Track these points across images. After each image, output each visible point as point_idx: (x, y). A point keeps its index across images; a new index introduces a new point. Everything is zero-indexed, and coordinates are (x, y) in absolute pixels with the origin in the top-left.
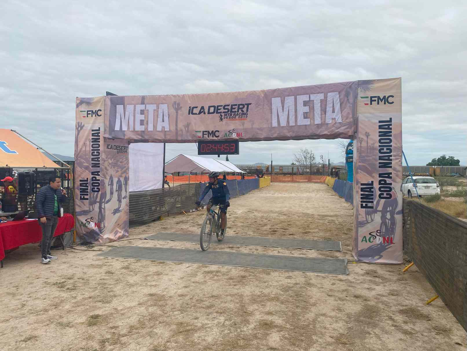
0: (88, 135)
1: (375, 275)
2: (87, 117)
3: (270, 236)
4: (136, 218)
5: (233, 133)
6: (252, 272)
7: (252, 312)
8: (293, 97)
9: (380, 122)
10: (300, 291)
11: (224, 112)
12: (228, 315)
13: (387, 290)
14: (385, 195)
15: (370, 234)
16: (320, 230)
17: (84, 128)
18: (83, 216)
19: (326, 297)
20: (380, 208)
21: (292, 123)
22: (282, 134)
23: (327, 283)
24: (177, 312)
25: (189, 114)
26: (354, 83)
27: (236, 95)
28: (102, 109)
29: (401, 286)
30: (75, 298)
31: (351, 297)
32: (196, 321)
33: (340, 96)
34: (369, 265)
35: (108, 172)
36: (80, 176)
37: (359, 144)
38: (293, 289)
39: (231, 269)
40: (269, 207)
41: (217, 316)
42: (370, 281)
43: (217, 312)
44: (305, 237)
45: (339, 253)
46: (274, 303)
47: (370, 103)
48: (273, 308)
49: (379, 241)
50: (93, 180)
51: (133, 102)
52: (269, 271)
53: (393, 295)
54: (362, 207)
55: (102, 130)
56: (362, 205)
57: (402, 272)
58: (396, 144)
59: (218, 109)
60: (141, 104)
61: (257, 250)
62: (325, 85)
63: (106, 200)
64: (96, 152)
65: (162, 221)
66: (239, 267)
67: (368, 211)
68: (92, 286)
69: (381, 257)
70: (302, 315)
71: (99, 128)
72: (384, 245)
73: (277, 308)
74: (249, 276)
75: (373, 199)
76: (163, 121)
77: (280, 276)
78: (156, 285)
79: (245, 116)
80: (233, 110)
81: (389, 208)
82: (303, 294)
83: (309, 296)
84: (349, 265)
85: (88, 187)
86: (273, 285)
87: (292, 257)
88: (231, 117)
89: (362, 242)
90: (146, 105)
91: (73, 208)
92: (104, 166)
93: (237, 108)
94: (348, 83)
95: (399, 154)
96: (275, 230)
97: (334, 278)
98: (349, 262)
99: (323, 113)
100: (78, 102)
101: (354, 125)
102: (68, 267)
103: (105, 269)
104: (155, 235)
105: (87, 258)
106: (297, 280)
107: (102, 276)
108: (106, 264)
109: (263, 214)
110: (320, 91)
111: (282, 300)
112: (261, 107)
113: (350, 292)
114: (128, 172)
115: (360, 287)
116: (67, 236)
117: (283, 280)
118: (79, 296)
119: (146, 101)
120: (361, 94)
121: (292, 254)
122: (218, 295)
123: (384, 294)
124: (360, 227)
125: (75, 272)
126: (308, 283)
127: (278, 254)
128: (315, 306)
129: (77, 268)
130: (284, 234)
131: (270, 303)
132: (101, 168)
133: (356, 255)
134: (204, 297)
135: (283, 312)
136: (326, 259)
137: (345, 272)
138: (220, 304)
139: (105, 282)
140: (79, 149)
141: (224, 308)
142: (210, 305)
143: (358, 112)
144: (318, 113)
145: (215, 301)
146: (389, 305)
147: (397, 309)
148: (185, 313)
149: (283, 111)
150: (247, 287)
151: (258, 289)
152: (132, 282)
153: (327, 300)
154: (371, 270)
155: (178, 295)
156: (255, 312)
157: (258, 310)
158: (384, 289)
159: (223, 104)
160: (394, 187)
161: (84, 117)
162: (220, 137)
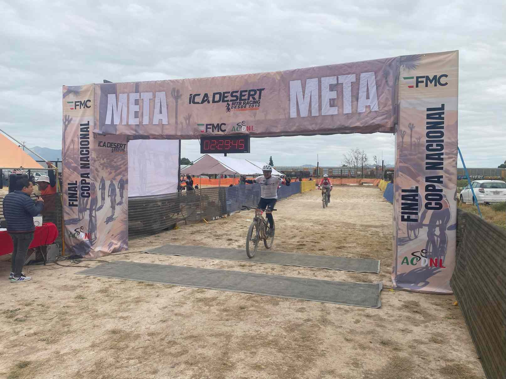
0: (76, 131)
1: (415, 310)
2: (75, 109)
3: (295, 251)
4: (144, 226)
5: (243, 127)
6: (257, 301)
7: (235, 363)
8: (317, 79)
9: (429, 110)
10: (310, 332)
11: (231, 101)
12: (200, 369)
13: (429, 333)
14: (433, 205)
15: (413, 254)
16: (359, 244)
17: (72, 122)
18: (72, 225)
19: (343, 342)
20: (427, 221)
21: (315, 113)
22: (302, 127)
23: (349, 320)
24: (133, 361)
25: (190, 103)
26: (395, 59)
27: (246, 78)
28: (92, 99)
29: (449, 328)
31: (377, 343)
32: (154, 376)
33: (376, 78)
34: (411, 295)
35: (99, 173)
36: (67, 178)
37: (401, 139)
38: (300, 328)
39: (231, 296)
40: (306, 214)
41: (185, 369)
42: (408, 318)
43: (186, 363)
44: (338, 253)
45: (375, 276)
46: (269, 350)
47: (415, 85)
48: (264, 358)
49: (424, 264)
50: (82, 183)
52: (279, 299)
53: (435, 342)
54: (403, 219)
55: (91, 124)
56: (403, 217)
57: (453, 306)
58: (449, 138)
59: (224, 97)
60: (136, 93)
61: (273, 269)
62: (357, 62)
63: (97, 207)
64: (85, 150)
65: (176, 230)
66: (244, 294)
67: (410, 224)
68: (48, 317)
69: (427, 284)
70: (301, 371)
71: (88, 122)
72: (431, 268)
73: (271, 359)
74: (250, 307)
75: (417, 210)
76: (161, 113)
77: (290, 308)
78: (127, 317)
79: (257, 104)
80: (243, 98)
81: (438, 221)
82: (313, 336)
83: (320, 340)
84: (384, 293)
85: (76, 191)
86: (278, 320)
87: (313, 280)
88: (240, 106)
89: (402, 264)
90: (140, 94)
91: (60, 215)
92: (93, 166)
93: (247, 95)
94: (387, 59)
95: (454, 152)
96: (304, 243)
97: (360, 312)
98: (385, 289)
99: (354, 99)
100: (66, 91)
101: (394, 114)
102: (36, 289)
103: (78, 292)
104: (160, 248)
105: (66, 277)
106: (311, 314)
107: (68, 302)
108: (83, 285)
109: (295, 223)
110: (351, 71)
111: (281, 345)
112: (276, 93)
113: (377, 335)
114: (127, 174)
115: (392, 327)
116: (52, 249)
117: (292, 314)
118: (24, 331)
119: (141, 89)
120: (404, 73)
121: (315, 276)
122: (200, 334)
123: (423, 339)
124: (400, 245)
125: (39, 296)
126: (323, 319)
127: (296, 276)
128: (323, 357)
129: (46, 291)
130: (312, 249)
131: (263, 349)
132: (91, 169)
133: (395, 279)
134: (180, 337)
135: (276, 365)
136: (356, 283)
137: (376, 303)
138: (196, 349)
139: (67, 311)
140: (66, 147)
141: (199, 357)
142: (182, 350)
143: (399, 98)
144: (348, 99)
145: (192, 344)
146: (428, 358)
147: (438, 366)
148: (144, 363)
149: (304, 98)
150: (242, 323)
151: (255, 327)
152: (100, 311)
153: (343, 346)
154: (412, 301)
155: (148, 334)
156: (238, 364)
157: (243, 360)
158: (424, 332)
159: (231, 91)
160: (445, 194)
161: (73, 109)
162: (226, 131)
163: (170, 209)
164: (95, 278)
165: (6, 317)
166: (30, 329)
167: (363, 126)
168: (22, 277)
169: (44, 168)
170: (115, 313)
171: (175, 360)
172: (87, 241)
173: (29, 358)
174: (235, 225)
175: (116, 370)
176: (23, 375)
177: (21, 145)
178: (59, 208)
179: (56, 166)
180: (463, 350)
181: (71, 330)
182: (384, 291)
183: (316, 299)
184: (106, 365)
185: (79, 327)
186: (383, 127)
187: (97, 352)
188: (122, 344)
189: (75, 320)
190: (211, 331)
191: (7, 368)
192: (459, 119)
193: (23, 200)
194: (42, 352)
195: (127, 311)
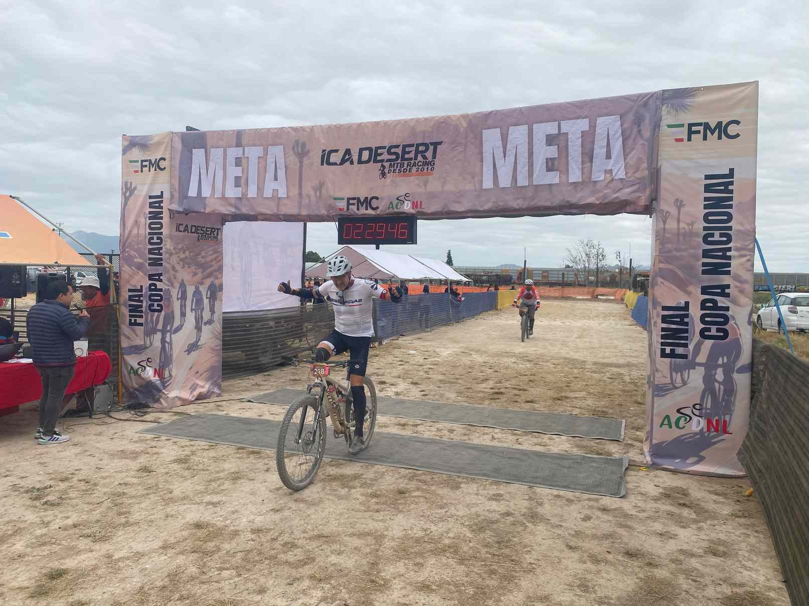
0: (142, 207)
1: (682, 502)
2: (142, 171)
3: (487, 402)
4: (247, 359)
5: (406, 202)
6: (425, 482)
7: (389, 580)
8: (526, 127)
9: (708, 177)
10: (510, 533)
11: (388, 160)
12: (334, 587)
13: (704, 540)
14: (713, 332)
15: (678, 411)
16: (590, 393)
17: (136, 192)
18: (133, 355)
19: (563, 551)
20: (702, 358)
21: (522, 181)
22: (501, 204)
23: (573, 516)
24: (228, 572)
25: (322, 164)
26: (652, 94)
27: (411, 124)
28: (167, 157)
29: (737, 533)
30: (46, 524)
31: (619, 553)
32: (260, 597)
33: (622, 125)
34: (675, 476)
35: (177, 274)
36: (128, 281)
37: (662, 224)
38: (495, 526)
39: (383, 473)
41: (309, 588)
42: (671, 514)
43: (312, 577)
44: (556, 407)
45: (615, 445)
46: (444, 560)
47: (687, 137)
48: (436, 574)
49: (697, 427)
50: (150, 290)
51: (221, 143)
52: (460, 480)
53: (715, 554)
54: (664, 355)
55: (166, 195)
56: (663, 351)
57: (744, 496)
58: (741, 224)
59: (377, 155)
60: (237, 147)
61: (451, 431)
62: (592, 100)
63: (174, 327)
64: (155, 237)
66: (402, 469)
67: (675, 363)
68: (95, 500)
69: (701, 459)
70: (496, 595)
71: (162, 192)
72: (708, 435)
73: (447, 575)
74: (414, 491)
75: (687, 340)
76: (276, 179)
77: (477, 494)
78: (219, 503)
79: (430, 167)
80: (407, 156)
81: (721, 359)
82: (515, 539)
83: (525, 546)
84: (631, 473)
85: (141, 301)
86: (458, 513)
87: (518, 450)
88: (402, 170)
89: (661, 427)
90: (244, 148)
91: (115, 340)
92: (168, 263)
93: (414, 152)
94: (640, 95)
95: (748, 245)
96: (502, 390)
97: (592, 503)
98: (632, 467)
99: (587, 159)
100: (127, 143)
101: (651, 184)
102: (76, 455)
103: (142, 461)
104: (270, 394)
105: (123, 437)
106: (512, 504)
107: (127, 476)
108: (149, 450)
109: (487, 358)
110: (581, 114)
111: (464, 552)
112: (460, 149)
113: (619, 540)
114: (220, 276)
115: (644, 528)
116: (102, 393)
117: (480, 503)
118: (58, 521)
119: (244, 141)
120: (667, 118)
121: (519, 444)
122: (333, 533)
123: (695, 550)
124: (658, 396)
125: (80, 467)
126: (532, 513)
127: (489, 443)
128: (532, 574)
129: (92, 458)
130: (515, 400)
131: (434, 559)
132: (165, 268)
133: (649, 451)
134: (302, 537)
135: (456, 586)
136: (586, 457)
137: (618, 489)
138: (327, 557)
139: (125, 491)
140: (127, 232)
141: (332, 568)
142: (305, 557)
143: (659, 158)
144: (576, 159)
145: (321, 548)
146: (702, 580)
147: (718, 593)
148: (246, 576)
149: (505, 157)
150: (400, 516)
151: (422, 523)
152: (177, 493)
153: (564, 558)
154: (677, 487)
155: (252, 529)
156: (394, 581)
157: (403, 576)
158: (696, 537)
159: (387, 144)
160: (734, 315)
161: (136, 172)
162: (380, 209)
163: (288, 332)
164: (169, 440)
165: (30, 498)
166: (67, 518)
167: (600, 203)
168: (55, 436)
169: (91, 265)
170: (200, 496)
171: (294, 573)
172: (157, 380)
173: (64, 564)
174: (390, 359)
175: (200, 587)
176: (56, 590)
177: (56, 228)
178: (115, 329)
179: (111, 261)
180: (759, 568)
181: (131, 521)
182: (632, 470)
183: (519, 481)
184: (184, 577)
185: (143, 517)
186: (632, 205)
187: (171, 557)
188: (210, 545)
189: (138, 505)
190: (352, 527)
191: (30, 579)
192: (758, 193)
193: (58, 315)
194: (86, 556)
195: (218, 493)
